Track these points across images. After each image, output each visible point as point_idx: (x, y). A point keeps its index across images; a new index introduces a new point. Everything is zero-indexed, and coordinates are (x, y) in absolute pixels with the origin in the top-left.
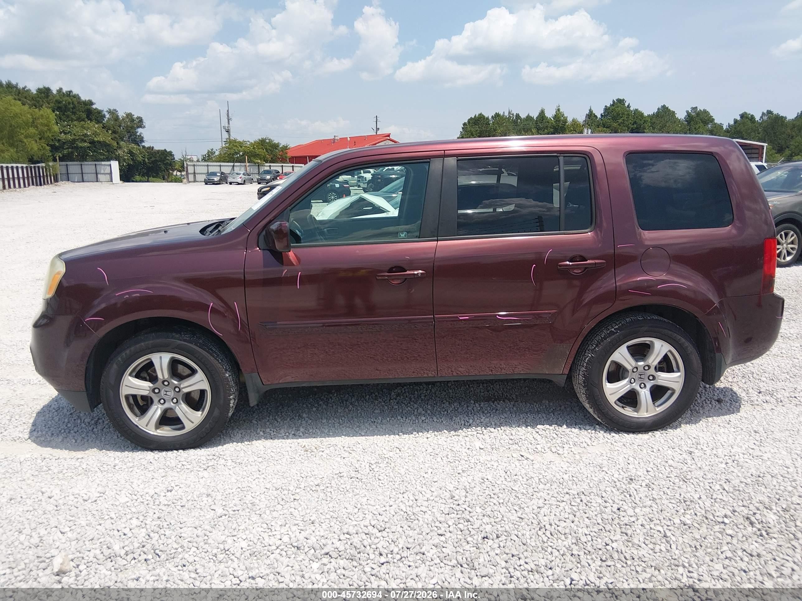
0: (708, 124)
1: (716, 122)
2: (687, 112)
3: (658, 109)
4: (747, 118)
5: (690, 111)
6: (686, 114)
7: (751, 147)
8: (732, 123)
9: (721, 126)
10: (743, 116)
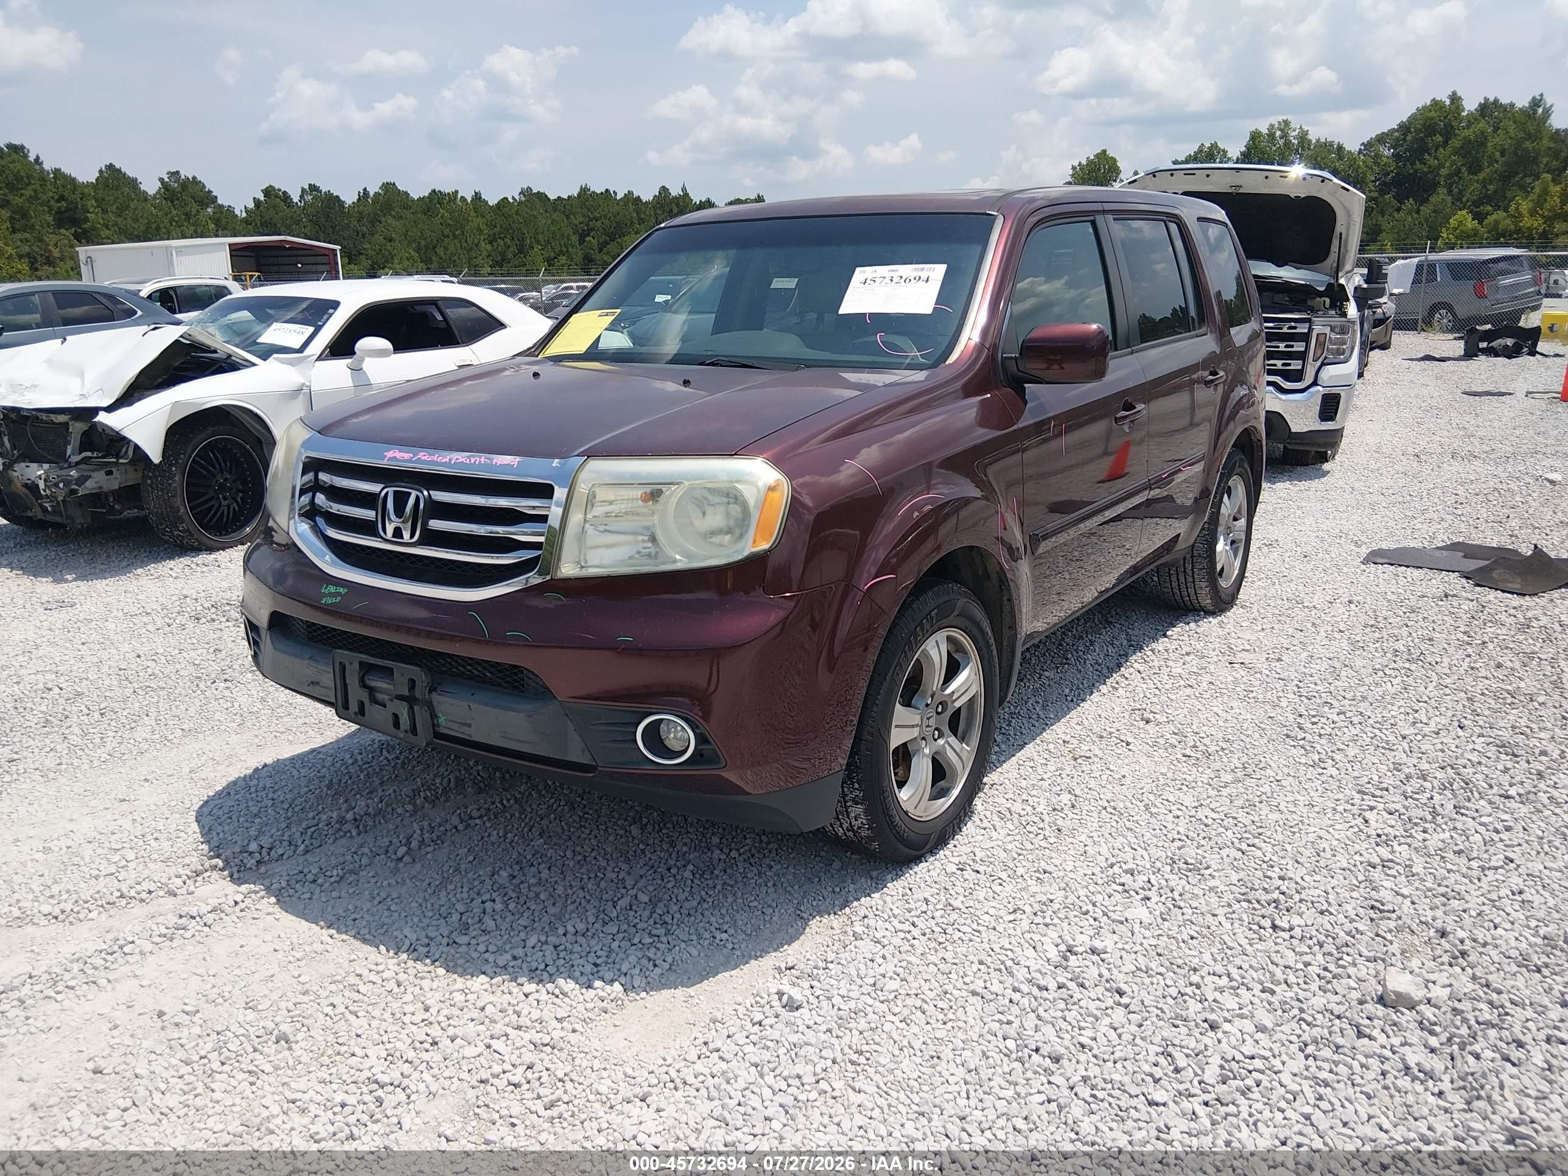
0: (207, 206)
1: (220, 202)
2: (161, 180)
3: (101, 171)
4: (277, 196)
5: (167, 180)
6: (160, 185)
7: (311, 252)
8: (251, 205)
9: (230, 210)
10: (269, 192)
